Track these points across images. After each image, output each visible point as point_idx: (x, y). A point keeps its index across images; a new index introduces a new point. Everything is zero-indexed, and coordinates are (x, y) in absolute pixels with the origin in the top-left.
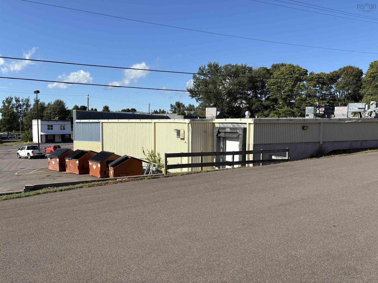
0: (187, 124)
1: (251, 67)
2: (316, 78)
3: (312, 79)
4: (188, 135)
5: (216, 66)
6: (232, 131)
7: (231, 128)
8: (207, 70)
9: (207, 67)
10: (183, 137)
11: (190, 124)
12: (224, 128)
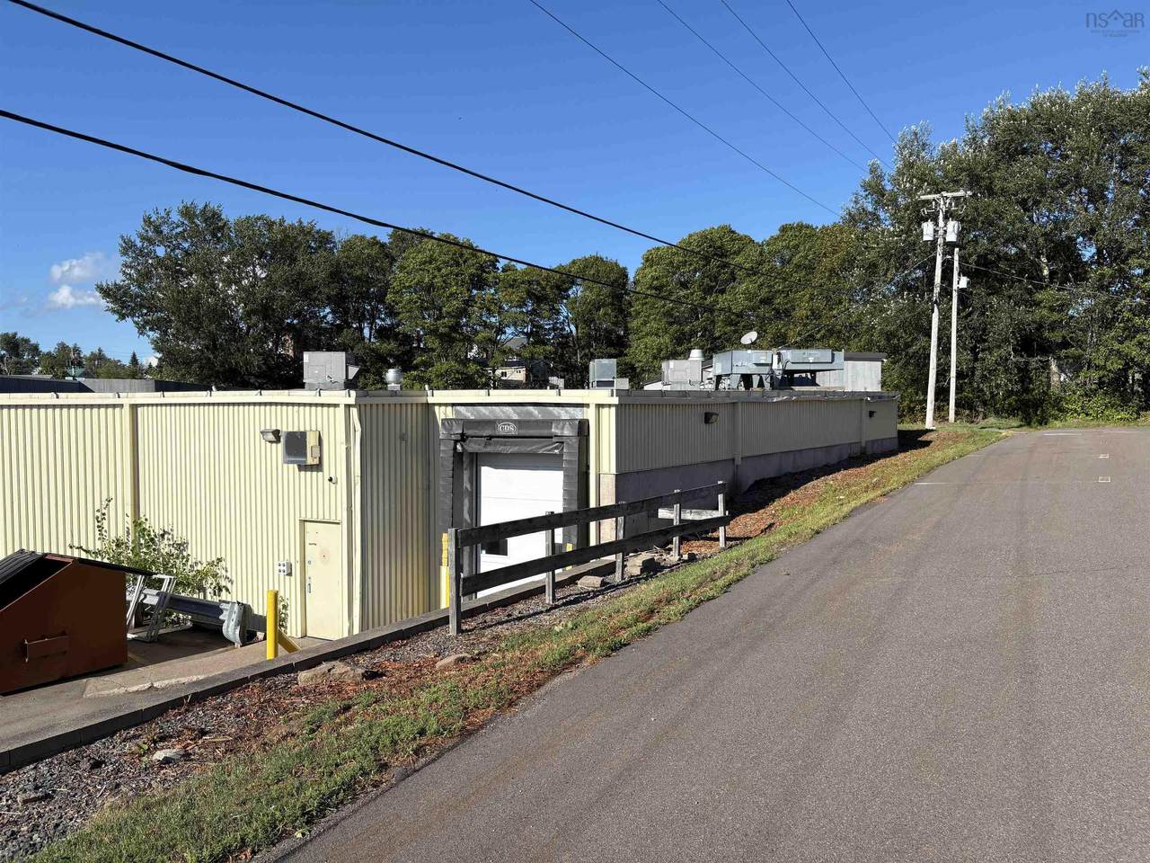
0: (341, 411)
1: (328, 230)
2: (523, 283)
3: (513, 285)
4: (348, 450)
5: (213, 215)
6: (523, 432)
7: (519, 423)
8: (178, 226)
9: (175, 217)
10: (316, 461)
11: (354, 411)
12: (492, 423)
